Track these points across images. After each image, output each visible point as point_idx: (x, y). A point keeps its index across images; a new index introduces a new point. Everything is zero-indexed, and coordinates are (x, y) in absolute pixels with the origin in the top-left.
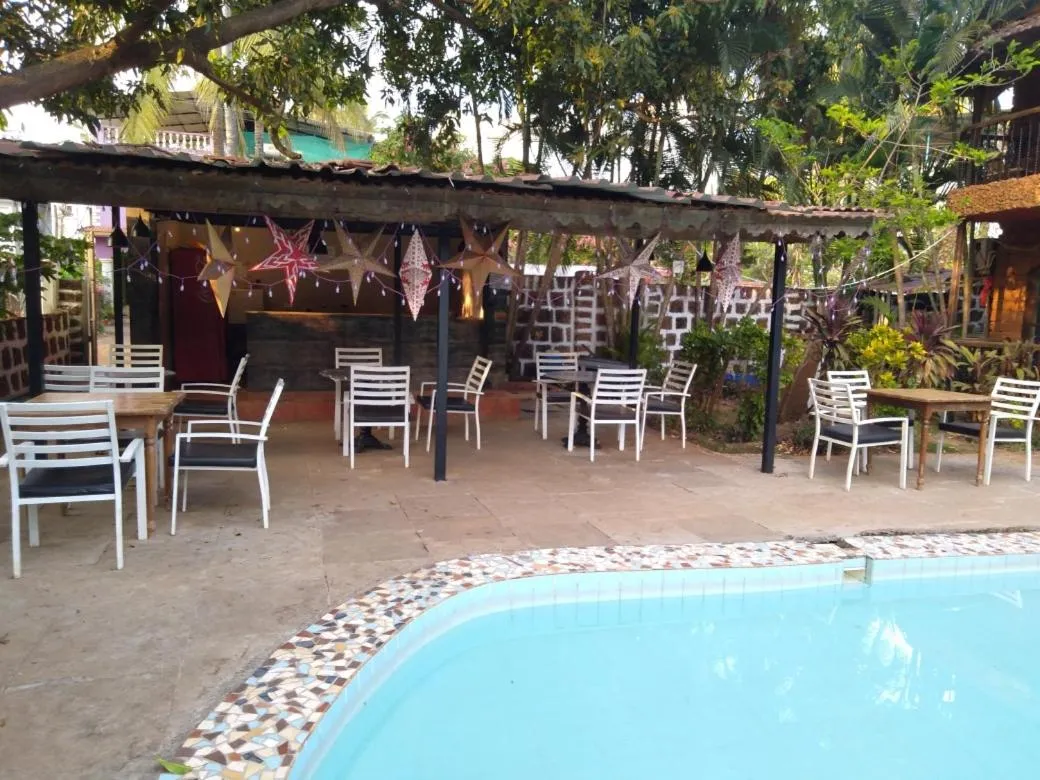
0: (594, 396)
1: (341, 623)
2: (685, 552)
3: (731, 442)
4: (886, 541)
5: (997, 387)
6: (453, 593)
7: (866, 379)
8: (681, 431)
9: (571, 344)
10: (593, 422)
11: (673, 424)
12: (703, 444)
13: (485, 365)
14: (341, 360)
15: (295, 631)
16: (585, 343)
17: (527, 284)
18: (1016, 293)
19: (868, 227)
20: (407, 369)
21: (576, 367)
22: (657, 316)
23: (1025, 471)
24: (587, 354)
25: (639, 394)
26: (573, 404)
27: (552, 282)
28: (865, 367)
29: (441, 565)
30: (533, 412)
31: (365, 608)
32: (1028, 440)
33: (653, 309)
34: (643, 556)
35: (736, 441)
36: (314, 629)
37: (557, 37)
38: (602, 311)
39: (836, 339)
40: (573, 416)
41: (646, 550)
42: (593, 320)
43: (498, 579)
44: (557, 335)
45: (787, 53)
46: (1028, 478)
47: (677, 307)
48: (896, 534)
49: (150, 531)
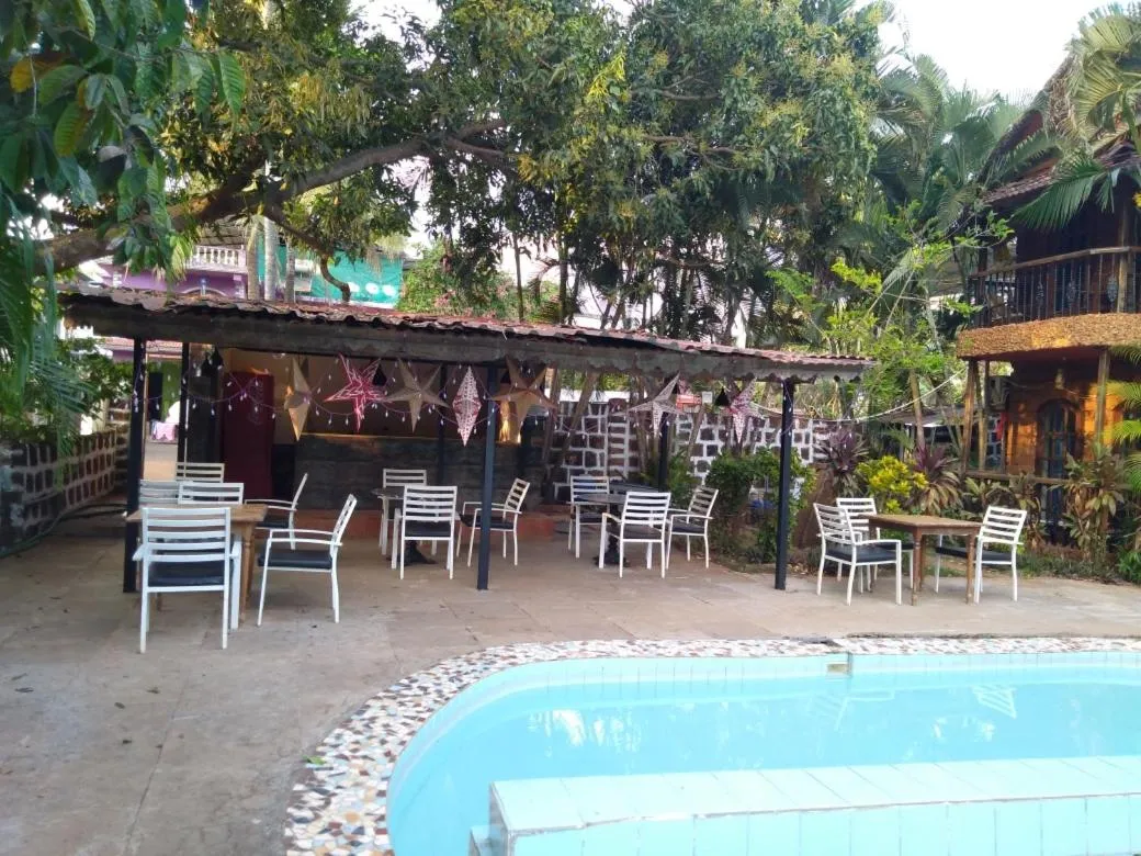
0: (623, 517)
1: (415, 685)
2: (693, 646)
3: (750, 562)
4: (867, 642)
5: (988, 514)
6: (502, 669)
7: (873, 506)
8: (704, 552)
9: (604, 469)
10: (622, 541)
11: (698, 546)
12: (725, 565)
13: (523, 486)
14: (388, 481)
15: (380, 689)
16: (619, 468)
17: (562, 411)
18: (1029, 429)
19: (859, 373)
20: (455, 488)
21: (607, 491)
22: (687, 443)
23: (1012, 591)
24: (619, 478)
25: (664, 515)
26: (604, 524)
27: (587, 409)
28: (872, 495)
29: (490, 650)
30: (567, 533)
31: (432, 677)
32: (1013, 563)
33: (685, 436)
34: (658, 647)
35: (756, 562)
36: (394, 688)
37: (593, 194)
38: (634, 437)
39: (846, 468)
40: (604, 535)
41: (661, 644)
42: (626, 446)
43: (538, 660)
44: (591, 460)
45: (803, 206)
46: (1016, 599)
47: (707, 435)
48: (879, 636)
49: (240, 621)
